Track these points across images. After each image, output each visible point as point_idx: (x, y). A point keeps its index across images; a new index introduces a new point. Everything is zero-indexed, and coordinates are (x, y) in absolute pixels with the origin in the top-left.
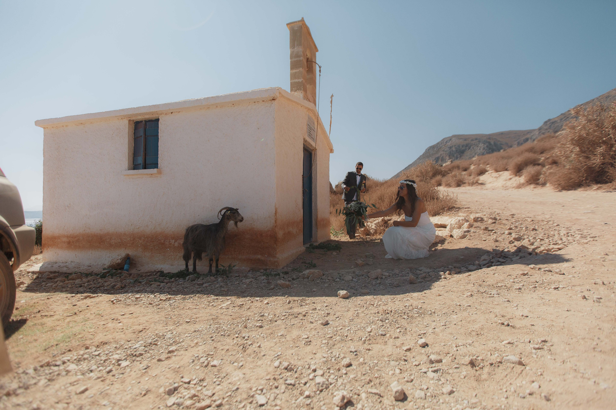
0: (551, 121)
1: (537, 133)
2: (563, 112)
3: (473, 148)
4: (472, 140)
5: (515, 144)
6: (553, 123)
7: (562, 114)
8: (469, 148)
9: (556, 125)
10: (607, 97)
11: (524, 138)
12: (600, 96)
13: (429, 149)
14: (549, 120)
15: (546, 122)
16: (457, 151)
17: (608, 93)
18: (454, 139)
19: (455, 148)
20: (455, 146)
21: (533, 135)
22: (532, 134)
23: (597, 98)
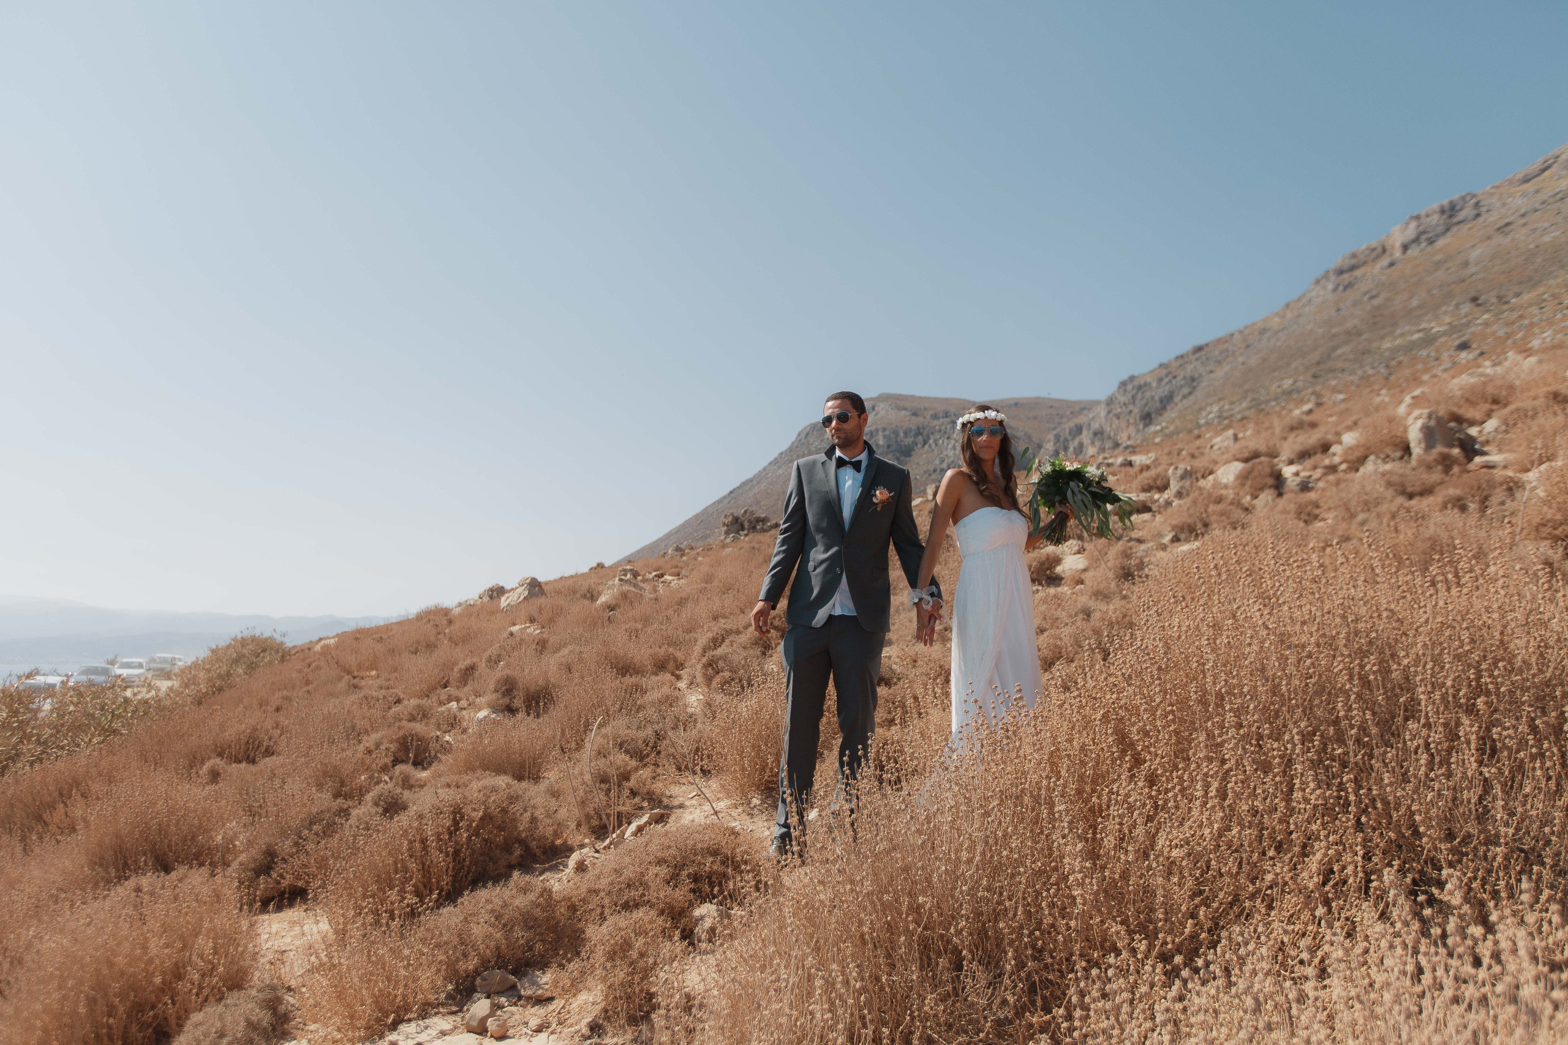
0: (1136, 383)
1: (1103, 414)
2: (1165, 360)
3: (936, 441)
4: (935, 417)
5: (1049, 441)
6: (1140, 387)
7: (1161, 365)
8: (925, 443)
9: (1148, 394)
10: (1263, 331)
11: (1072, 424)
12: (1246, 327)
13: (807, 434)
14: (1132, 378)
15: (1123, 384)
16: (889, 446)
17: (1264, 321)
18: (882, 405)
19: (885, 437)
20: (884, 430)
21: (1093, 418)
22: (1091, 415)
23: (1241, 332)
